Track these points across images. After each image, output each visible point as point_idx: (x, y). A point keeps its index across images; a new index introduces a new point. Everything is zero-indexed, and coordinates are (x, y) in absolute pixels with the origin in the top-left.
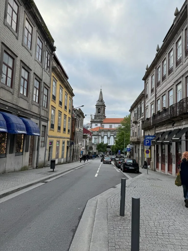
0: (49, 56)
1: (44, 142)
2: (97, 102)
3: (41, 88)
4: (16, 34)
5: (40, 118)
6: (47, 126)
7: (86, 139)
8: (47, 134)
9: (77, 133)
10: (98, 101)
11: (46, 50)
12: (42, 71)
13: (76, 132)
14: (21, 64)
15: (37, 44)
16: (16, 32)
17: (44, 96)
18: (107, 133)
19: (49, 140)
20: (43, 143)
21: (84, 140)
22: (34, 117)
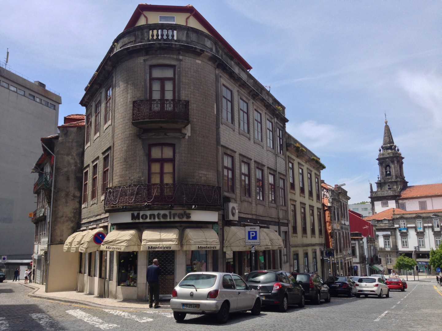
0: (281, 132)
1: (286, 255)
2: (380, 150)
3: (277, 181)
4: (248, 135)
5: (278, 222)
6: (288, 231)
7: (361, 242)
8: (289, 244)
9: (336, 233)
10: (382, 147)
11: (277, 127)
12: (275, 159)
13: (335, 231)
14: (255, 165)
15: (267, 128)
16: (248, 133)
17: (281, 190)
18: (414, 223)
19: (293, 252)
20: (285, 257)
21: (355, 244)
22: (272, 223)
